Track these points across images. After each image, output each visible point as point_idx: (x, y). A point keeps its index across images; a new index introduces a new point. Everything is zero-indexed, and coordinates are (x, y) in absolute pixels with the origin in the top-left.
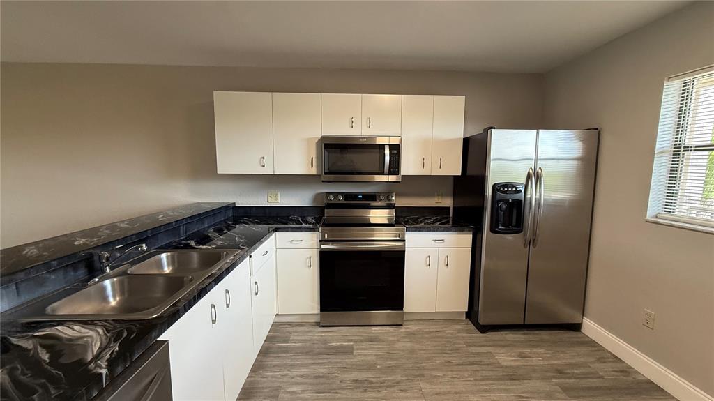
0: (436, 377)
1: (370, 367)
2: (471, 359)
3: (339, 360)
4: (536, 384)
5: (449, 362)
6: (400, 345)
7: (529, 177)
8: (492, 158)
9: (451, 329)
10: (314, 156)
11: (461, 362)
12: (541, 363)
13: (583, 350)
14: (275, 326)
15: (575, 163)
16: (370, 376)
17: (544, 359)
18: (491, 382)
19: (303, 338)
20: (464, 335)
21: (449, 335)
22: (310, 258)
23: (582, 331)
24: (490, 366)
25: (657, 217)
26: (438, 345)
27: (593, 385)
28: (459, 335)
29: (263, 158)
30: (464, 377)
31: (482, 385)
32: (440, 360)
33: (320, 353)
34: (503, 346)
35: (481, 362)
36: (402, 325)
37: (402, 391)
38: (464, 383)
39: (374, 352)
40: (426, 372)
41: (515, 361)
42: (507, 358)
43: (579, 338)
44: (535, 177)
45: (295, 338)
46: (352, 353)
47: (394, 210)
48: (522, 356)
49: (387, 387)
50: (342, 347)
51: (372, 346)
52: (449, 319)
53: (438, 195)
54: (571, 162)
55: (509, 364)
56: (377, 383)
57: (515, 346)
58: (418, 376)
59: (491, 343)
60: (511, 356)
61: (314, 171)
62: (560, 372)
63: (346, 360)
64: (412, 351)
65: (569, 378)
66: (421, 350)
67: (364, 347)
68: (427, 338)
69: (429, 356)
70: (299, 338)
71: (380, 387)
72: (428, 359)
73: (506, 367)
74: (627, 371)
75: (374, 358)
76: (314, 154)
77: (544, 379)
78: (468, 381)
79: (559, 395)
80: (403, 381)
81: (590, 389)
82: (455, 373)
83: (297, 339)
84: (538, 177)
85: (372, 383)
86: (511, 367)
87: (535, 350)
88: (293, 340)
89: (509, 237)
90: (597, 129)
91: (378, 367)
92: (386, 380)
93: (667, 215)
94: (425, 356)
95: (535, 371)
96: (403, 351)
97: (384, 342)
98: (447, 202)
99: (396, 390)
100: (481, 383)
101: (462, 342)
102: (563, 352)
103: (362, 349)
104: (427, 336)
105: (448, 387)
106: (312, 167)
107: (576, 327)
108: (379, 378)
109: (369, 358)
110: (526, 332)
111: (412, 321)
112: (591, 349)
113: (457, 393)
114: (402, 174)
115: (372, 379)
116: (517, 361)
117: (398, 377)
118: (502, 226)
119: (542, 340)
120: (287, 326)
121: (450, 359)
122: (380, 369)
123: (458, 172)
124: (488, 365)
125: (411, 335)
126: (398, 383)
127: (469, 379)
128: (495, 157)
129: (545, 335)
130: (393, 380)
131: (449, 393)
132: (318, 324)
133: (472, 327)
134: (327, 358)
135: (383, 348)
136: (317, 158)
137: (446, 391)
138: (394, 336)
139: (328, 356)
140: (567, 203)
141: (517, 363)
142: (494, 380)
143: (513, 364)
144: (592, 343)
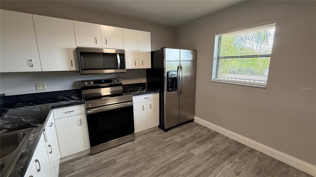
0: (158, 157)
1: (128, 165)
2: (167, 144)
3: (110, 169)
4: (190, 145)
5: (160, 148)
6: (137, 149)
7: (178, 68)
8: (166, 60)
9: (155, 134)
10: (73, 59)
11: (164, 146)
12: (188, 136)
13: (197, 128)
14: (62, 165)
15: (190, 62)
16: (130, 169)
17: (189, 135)
18: (177, 150)
19: (84, 165)
20: (160, 135)
21: (155, 137)
22: (81, 119)
23: (194, 121)
24: (174, 144)
25: (214, 80)
26: (153, 143)
27: (204, 138)
28: (159, 136)
29: (31, 60)
30: (167, 152)
31: (174, 153)
32: (156, 149)
33: (99, 169)
34: (175, 134)
35: (170, 144)
36: (134, 140)
37: (147, 169)
38: (169, 155)
39: (127, 157)
40: (153, 157)
41: (180, 139)
42: (178, 139)
43: (194, 124)
44: (180, 68)
45: (78, 167)
46: (116, 162)
47: (122, 86)
48: (182, 136)
49: (140, 171)
50: (109, 161)
51: (125, 154)
52: (152, 131)
53: (141, 78)
54: (188, 62)
55: (180, 140)
56: (134, 171)
57: (178, 133)
58: (150, 160)
59: (171, 135)
60: (179, 138)
61: (74, 68)
62: (194, 138)
63: (115, 167)
64: (144, 150)
65: (197, 139)
66: (147, 148)
67: (121, 157)
68: (147, 142)
69: (151, 149)
70: (80, 167)
71: (137, 172)
72: (151, 150)
73: (179, 142)
74: (209, 130)
75: (128, 160)
76: (72, 58)
77: (191, 142)
78: (169, 153)
79: (197, 146)
80: (145, 165)
81: (203, 140)
82: (164, 152)
83: (80, 168)
84: (181, 68)
85: (132, 172)
86: (180, 141)
87: (185, 133)
88: (77, 170)
89: (173, 92)
90: (196, 50)
91: (132, 163)
92: (138, 168)
93: (216, 79)
94: (150, 149)
95: (188, 140)
96: (139, 151)
97: (129, 150)
98: (144, 81)
99: (144, 170)
100: (174, 152)
101: (160, 138)
102: (192, 130)
103: (121, 158)
104: (146, 141)
105: (164, 159)
106: (72, 66)
107: (192, 121)
108: (134, 168)
109: (126, 161)
110: (180, 127)
111: (138, 136)
112: (199, 126)
113: (168, 160)
114: (126, 68)
115: (131, 171)
116: (181, 139)
117: (143, 164)
118: (171, 88)
119: (186, 128)
120: (69, 163)
121: (159, 147)
122: (133, 164)
123: (149, 67)
124: (173, 144)
125: (140, 143)
126: (143, 167)
127: (169, 152)
128: (167, 60)
129: (185, 126)
130: (141, 166)
131: (165, 161)
132: (91, 154)
133: (162, 131)
134: (104, 170)
135: (130, 153)
136: (75, 60)
137: (163, 161)
138: (133, 146)
139: (104, 169)
140: (189, 77)
141: (182, 139)
142: (177, 149)
143: (181, 140)
144: (198, 125)
